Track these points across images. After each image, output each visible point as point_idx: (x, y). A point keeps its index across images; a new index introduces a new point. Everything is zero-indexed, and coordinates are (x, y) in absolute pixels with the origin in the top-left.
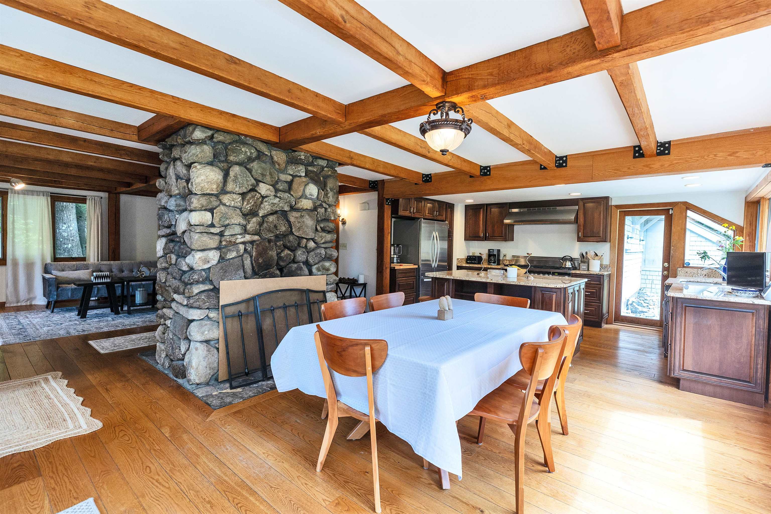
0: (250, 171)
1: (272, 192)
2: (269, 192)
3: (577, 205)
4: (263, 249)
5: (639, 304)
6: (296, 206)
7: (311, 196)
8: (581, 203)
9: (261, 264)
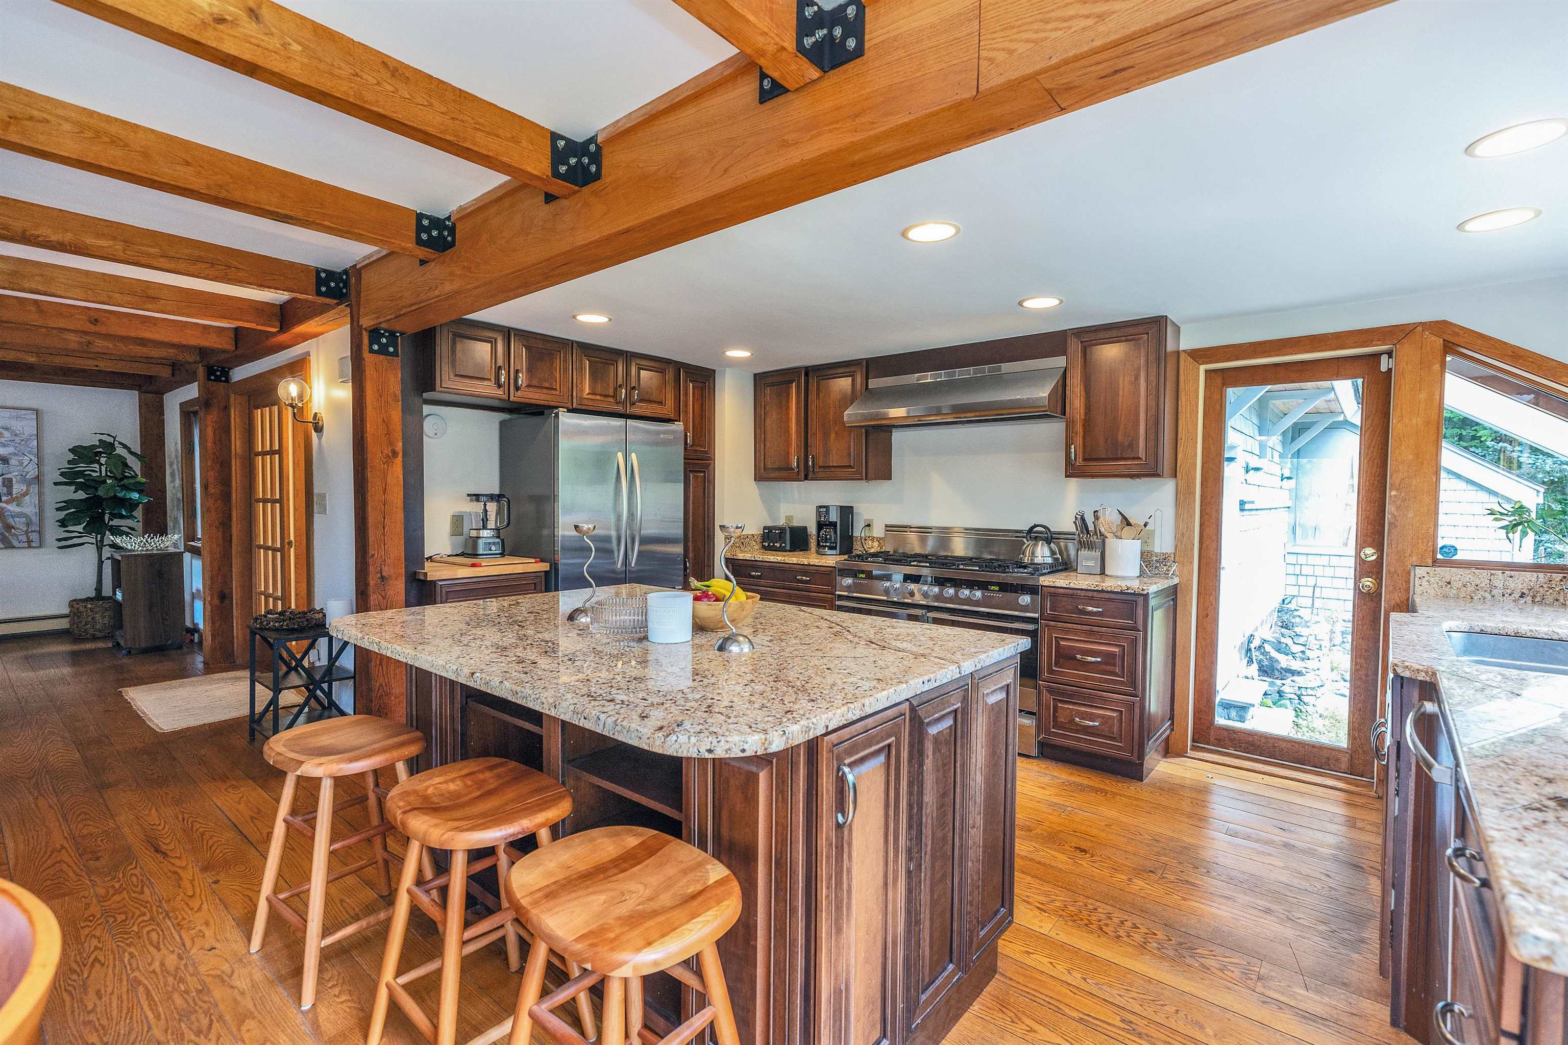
3: (1064, 353)
5: (1281, 648)
8: (1074, 346)
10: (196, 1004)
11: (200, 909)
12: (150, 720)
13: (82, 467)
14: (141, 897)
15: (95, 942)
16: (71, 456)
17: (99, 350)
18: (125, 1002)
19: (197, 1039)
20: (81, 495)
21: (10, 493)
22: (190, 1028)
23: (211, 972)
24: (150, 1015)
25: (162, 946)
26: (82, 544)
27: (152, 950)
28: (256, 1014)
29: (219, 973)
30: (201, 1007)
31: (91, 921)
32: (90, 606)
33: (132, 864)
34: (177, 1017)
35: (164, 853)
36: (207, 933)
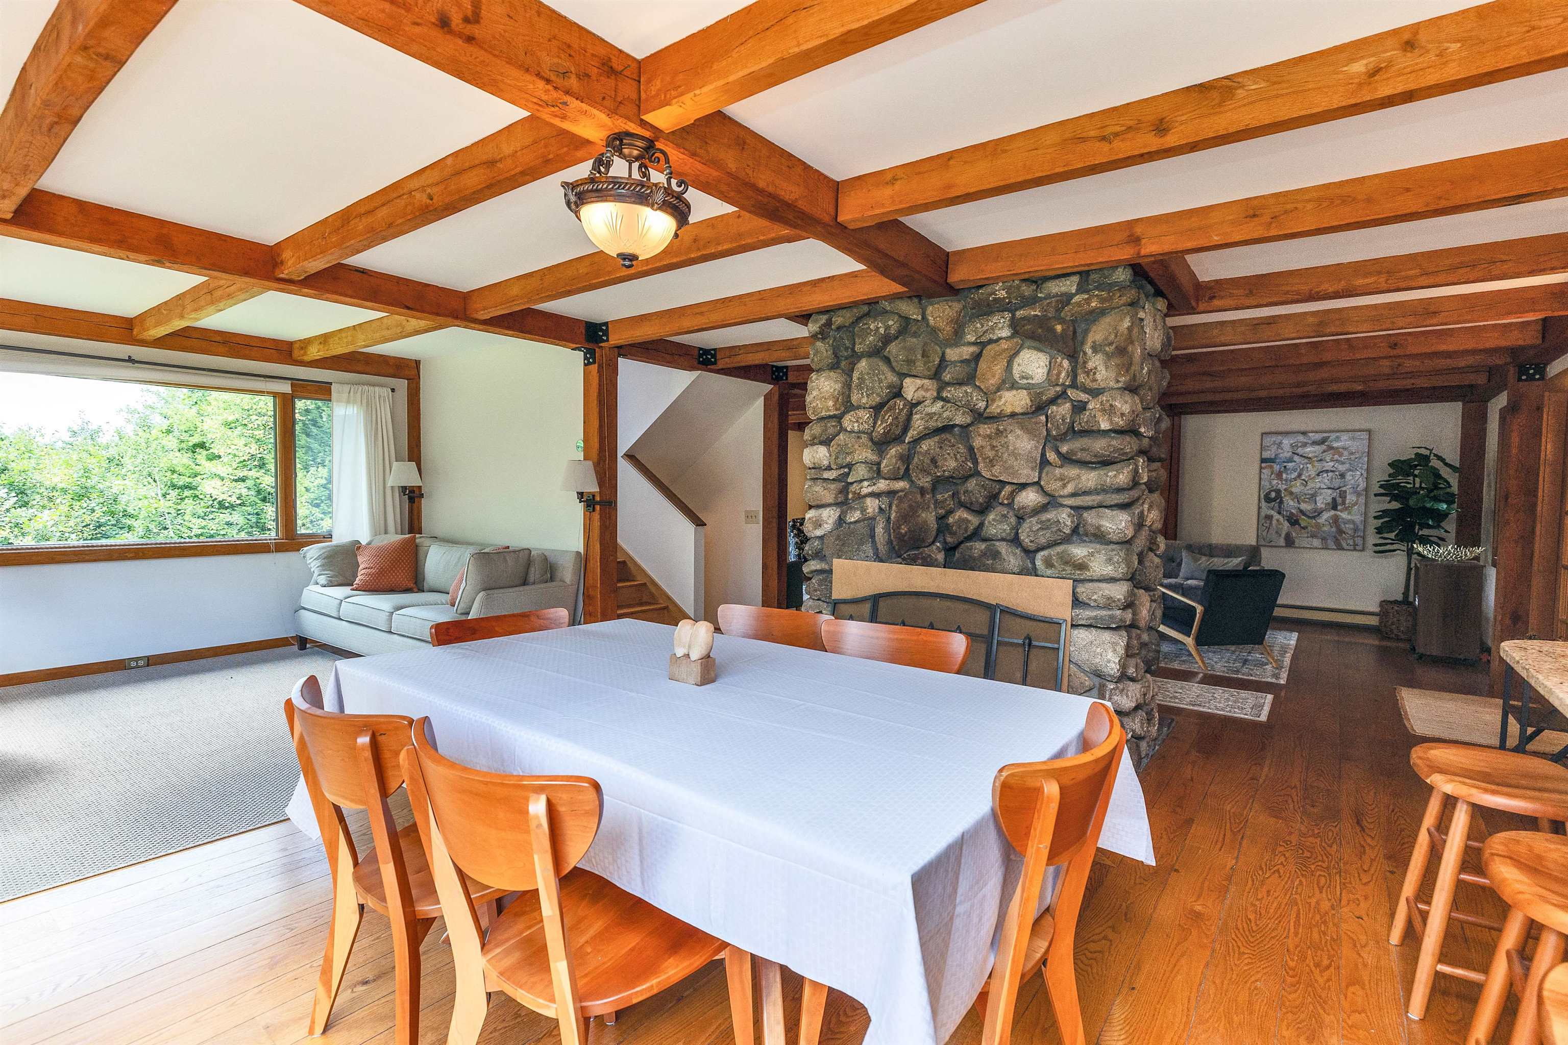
0: (887, 360)
1: (927, 390)
2: (921, 393)
4: (910, 506)
6: (988, 411)
7: (1025, 381)
9: (904, 536)
10: (1326, 946)
11: (1365, 884)
12: (1409, 720)
13: (1400, 479)
14: (1328, 848)
15: (1283, 859)
16: (1392, 471)
17: (1409, 370)
18: (1281, 910)
19: (1313, 969)
20: (1395, 505)
21: (1344, 503)
22: (1313, 958)
23: (1349, 933)
24: (1292, 930)
25: (1324, 891)
26: (1394, 550)
27: (1316, 889)
28: (1367, 987)
29: (1355, 938)
30: (1328, 951)
31: (1287, 844)
32: (1396, 608)
33: (1334, 822)
34: (1308, 944)
35: (1362, 827)
36: (1362, 905)
